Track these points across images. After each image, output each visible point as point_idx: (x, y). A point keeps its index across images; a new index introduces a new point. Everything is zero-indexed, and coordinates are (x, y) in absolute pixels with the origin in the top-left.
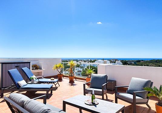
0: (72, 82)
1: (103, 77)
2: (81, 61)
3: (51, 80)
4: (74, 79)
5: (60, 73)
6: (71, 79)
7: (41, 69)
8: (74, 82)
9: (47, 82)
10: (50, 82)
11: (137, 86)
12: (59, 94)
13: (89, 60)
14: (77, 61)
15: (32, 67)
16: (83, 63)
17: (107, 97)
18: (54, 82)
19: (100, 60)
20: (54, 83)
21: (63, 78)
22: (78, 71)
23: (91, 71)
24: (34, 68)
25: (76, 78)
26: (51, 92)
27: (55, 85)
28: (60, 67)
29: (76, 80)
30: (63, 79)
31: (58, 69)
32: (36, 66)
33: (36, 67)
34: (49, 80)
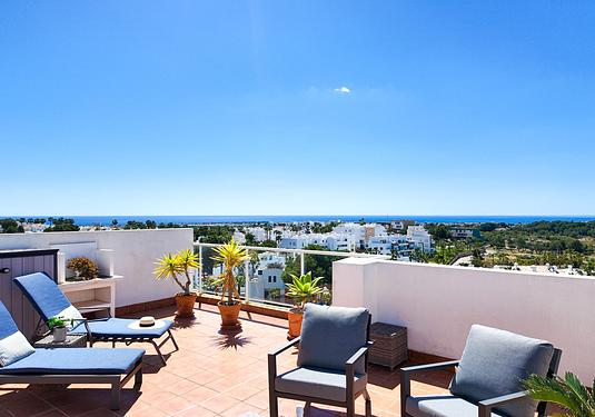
0: (230, 331)
1: (352, 318)
2: (280, 229)
3: (141, 325)
4: (243, 314)
5: (186, 289)
6: (229, 316)
7: (104, 275)
8: (239, 329)
9: (123, 338)
10: (135, 338)
11: (495, 364)
12: (169, 389)
13: (312, 223)
14: (267, 227)
15: (68, 267)
16: (287, 234)
17: (368, 402)
18: (150, 338)
19: (351, 225)
20: (150, 341)
21: (199, 309)
22: (271, 266)
23: (309, 284)
24: (78, 273)
25: (250, 309)
26: (138, 383)
27: (157, 348)
28: (185, 265)
29: (250, 320)
30: (197, 313)
31: (178, 276)
32: (85, 263)
33: (85, 269)
34: (133, 326)
